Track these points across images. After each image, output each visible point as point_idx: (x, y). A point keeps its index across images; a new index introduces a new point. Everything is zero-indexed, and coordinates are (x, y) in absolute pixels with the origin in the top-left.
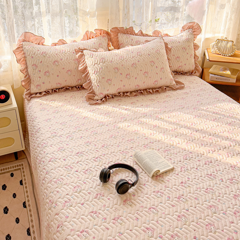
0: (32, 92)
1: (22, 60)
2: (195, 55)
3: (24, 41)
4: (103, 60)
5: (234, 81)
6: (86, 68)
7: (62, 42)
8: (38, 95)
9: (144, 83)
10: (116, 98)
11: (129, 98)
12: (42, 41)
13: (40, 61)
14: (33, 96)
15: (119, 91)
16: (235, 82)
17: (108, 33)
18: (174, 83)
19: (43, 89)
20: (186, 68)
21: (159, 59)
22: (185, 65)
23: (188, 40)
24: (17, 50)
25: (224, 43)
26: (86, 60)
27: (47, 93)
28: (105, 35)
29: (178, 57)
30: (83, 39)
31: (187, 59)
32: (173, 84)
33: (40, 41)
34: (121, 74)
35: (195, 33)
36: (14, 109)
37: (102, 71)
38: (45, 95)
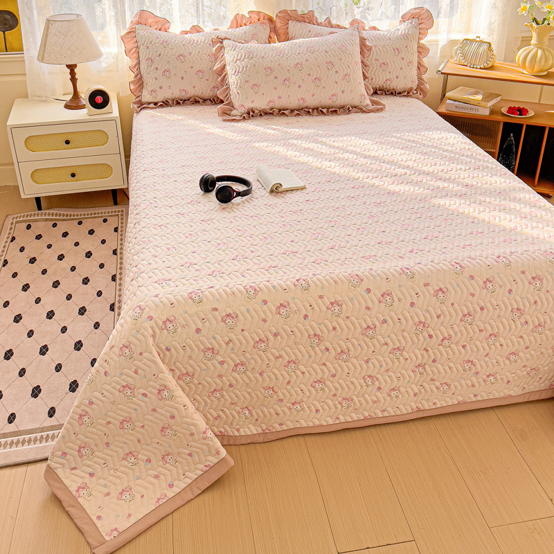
0: (144, 100)
1: (133, 51)
2: (419, 63)
4: (250, 55)
5: (487, 112)
6: (224, 67)
7: (196, 29)
8: (152, 105)
9: (313, 95)
10: (266, 117)
11: (286, 117)
12: (166, 26)
13: (158, 53)
14: (145, 106)
15: (271, 105)
16: (488, 114)
17: (271, 20)
18: (369, 102)
20: (399, 85)
21: (343, 60)
22: (397, 77)
23: (406, 37)
24: (127, 36)
25: (474, 46)
26: (225, 55)
27: (166, 104)
28: (266, 21)
29: (384, 63)
30: (231, 27)
31: (401, 68)
32: (365, 104)
33: (163, 25)
34: (276, 78)
35: (422, 26)
36: (113, 120)
37: (245, 72)
38: (161, 106)
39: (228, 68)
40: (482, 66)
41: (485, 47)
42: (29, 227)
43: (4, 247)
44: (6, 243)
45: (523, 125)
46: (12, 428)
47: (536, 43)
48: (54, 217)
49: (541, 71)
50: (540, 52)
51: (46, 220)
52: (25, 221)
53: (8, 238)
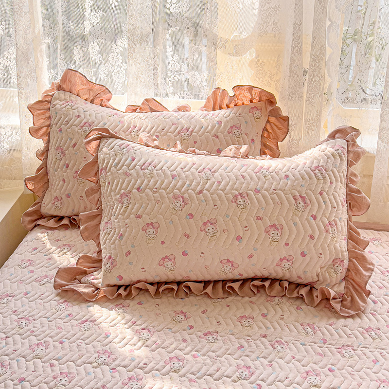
0: (44, 210)
3: (60, 88)
7: (150, 106)
8: (52, 223)
12: (105, 97)
13: (73, 142)
19: (66, 211)
24: (37, 107)
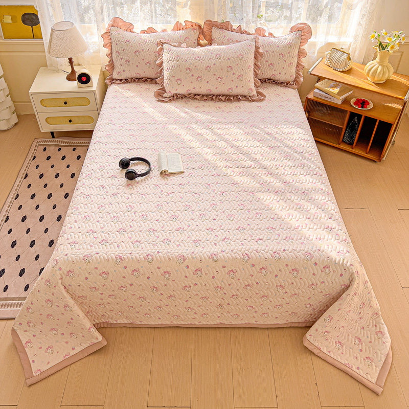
0: (114, 77)
1: (108, 45)
2: (298, 63)
3: (113, 26)
4: (178, 58)
5: (340, 102)
6: (162, 62)
7: (151, 30)
8: (118, 82)
9: (217, 88)
10: (185, 99)
11: (198, 101)
12: (131, 28)
13: (123, 49)
14: (113, 82)
15: (189, 92)
16: (340, 104)
17: (200, 27)
18: (255, 93)
19: (123, 77)
20: (281, 78)
21: (239, 65)
22: (280, 74)
23: (290, 46)
24: (105, 35)
25: (339, 54)
26: (163, 55)
27: (127, 81)
28: (197, 27)
29: (271, 64)
30: (173, 30)
31: (283, 68)
32: (252, 95)
33: (129, 28)
34: (193, 75)
35: (303, 37)
37: (173, 70)
38: (124, 83)
39: (164, 64)
40: (341, 70)
41: (345, 56)
42: (45, 150)
43: (28, 164)
44: (30, 160)
45: (362, 115)
46: (4, 295)
47: (379, 61)
48: (60, 144)
49: (380, 81)
50: (380, 68)
51: (55, 145)
52: (43, 145)
53: (32, 157)
